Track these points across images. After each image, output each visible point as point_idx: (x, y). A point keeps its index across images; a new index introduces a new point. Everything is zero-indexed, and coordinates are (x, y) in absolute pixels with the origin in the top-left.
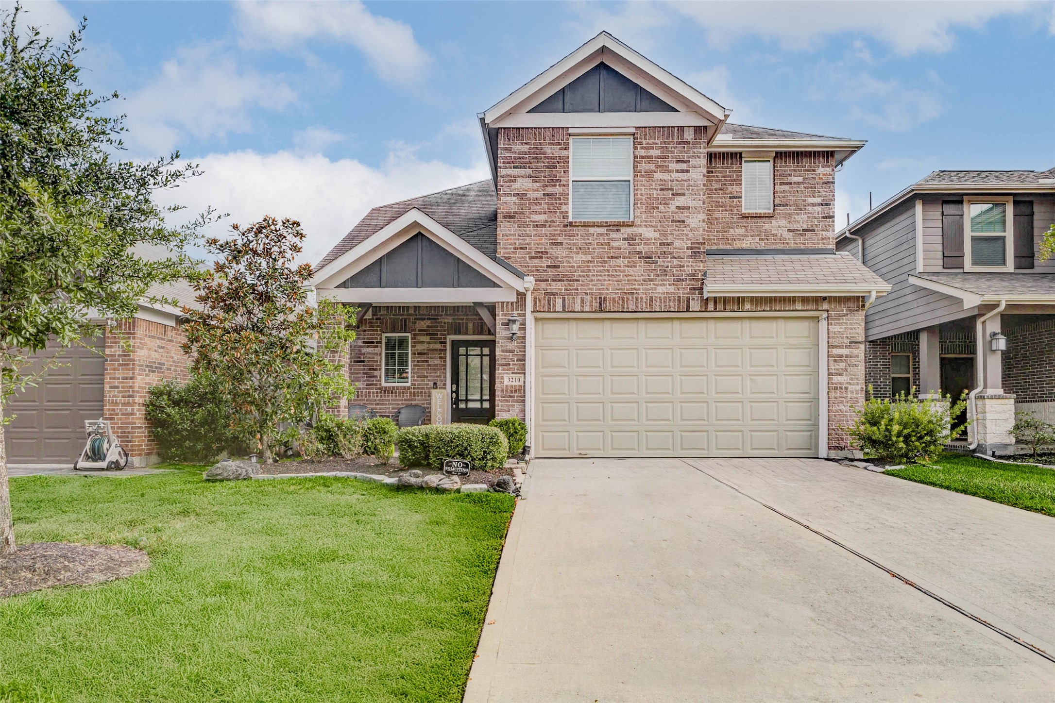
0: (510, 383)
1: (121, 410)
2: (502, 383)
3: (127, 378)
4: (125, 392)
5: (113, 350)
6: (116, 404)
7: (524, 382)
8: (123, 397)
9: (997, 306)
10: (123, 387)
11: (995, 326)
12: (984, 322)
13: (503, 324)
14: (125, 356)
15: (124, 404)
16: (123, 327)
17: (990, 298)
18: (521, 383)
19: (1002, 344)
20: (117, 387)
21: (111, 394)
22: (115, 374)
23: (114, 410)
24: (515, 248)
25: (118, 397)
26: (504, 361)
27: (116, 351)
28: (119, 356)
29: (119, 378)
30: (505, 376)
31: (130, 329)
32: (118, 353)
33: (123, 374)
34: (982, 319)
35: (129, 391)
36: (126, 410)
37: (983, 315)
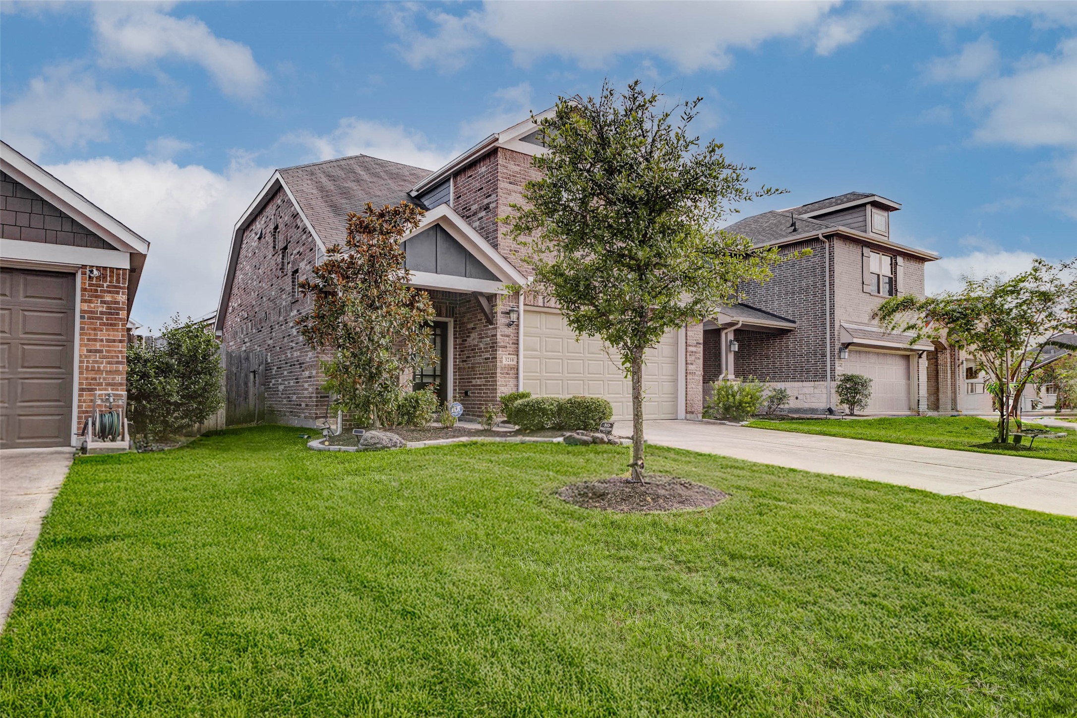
0: (507, 363)
1: (104, 379)
2: (501, 362)
3: (114, 341)
4: (112, 357)
5: (92, 305)
6: (99, 371)
7: (518, 362)
8: (109, 363)
9: (737, 324)
10: (107, 351)
11: (731, 337)
12: (726, 334)
13: (502, 313)
14: (110, 314)
15: (109, 372)
16: (108, 279)
17: (736, 319)
18: (515, 363)
19: (736, 347)
20: (100, 351)
21: (91, 360)
22: (96, 335)
23: (95, 379)
24: (511, 250)
25: (102, 363)
26: (502, 344)
27: (98, 307)
28: (102, 313)
29: (102, 340)
30: (504, 356)
31: (118, 281)
32: (100, 309)
33: (109, 335)
34: (726, 331)
35: (118, 357)
36: (113, 379)
37: (726, 328)
